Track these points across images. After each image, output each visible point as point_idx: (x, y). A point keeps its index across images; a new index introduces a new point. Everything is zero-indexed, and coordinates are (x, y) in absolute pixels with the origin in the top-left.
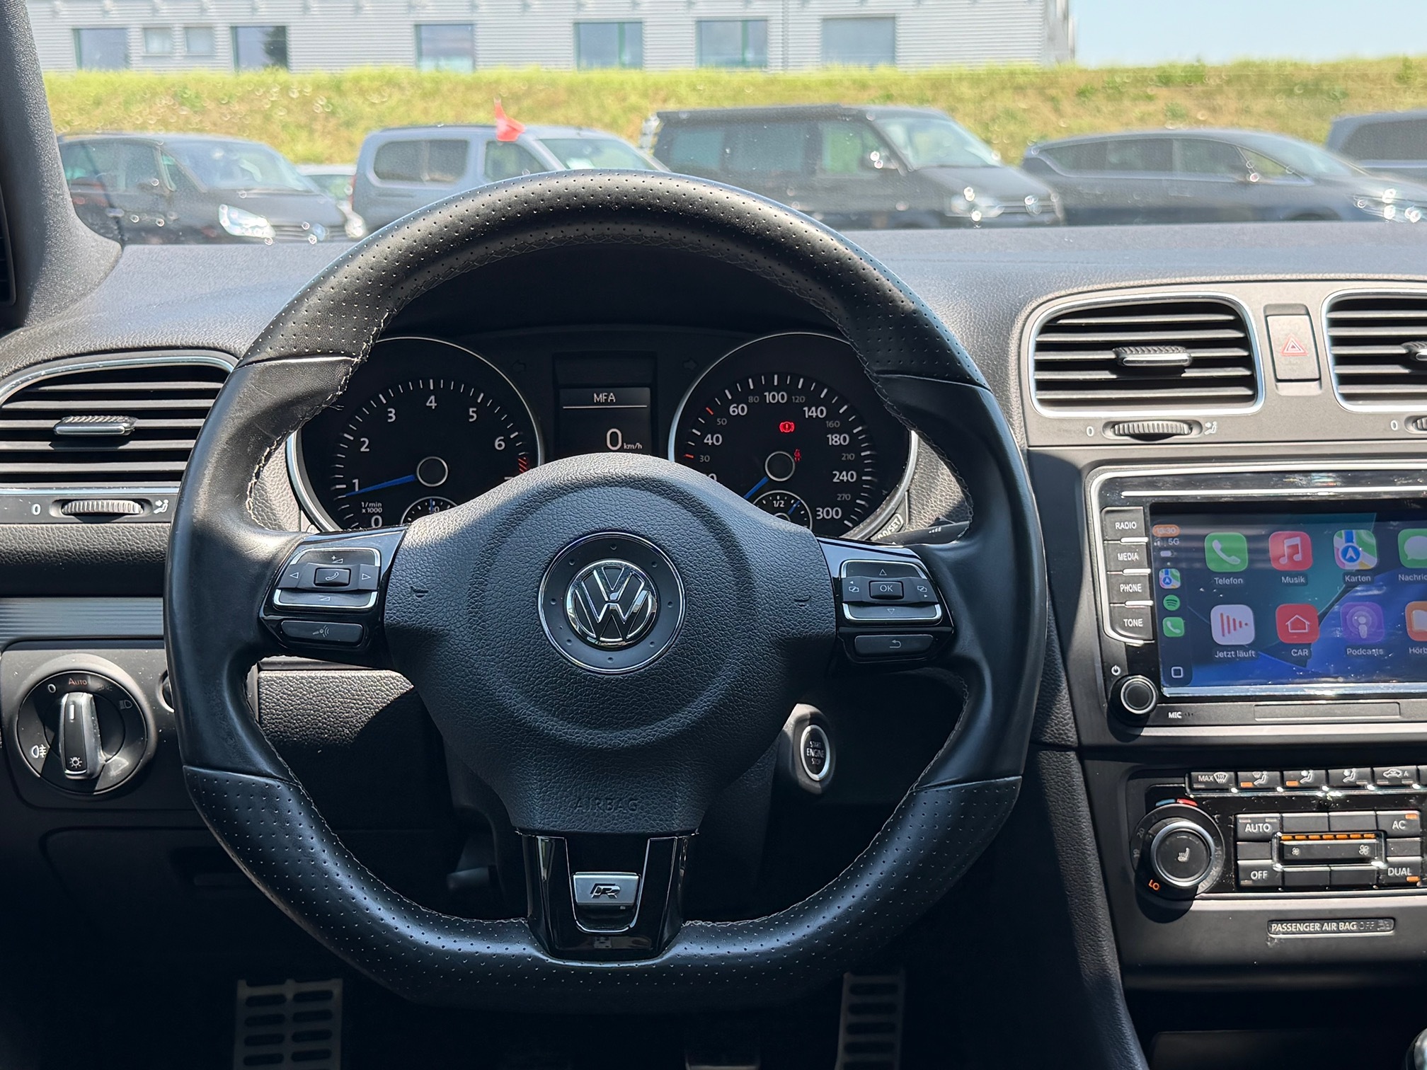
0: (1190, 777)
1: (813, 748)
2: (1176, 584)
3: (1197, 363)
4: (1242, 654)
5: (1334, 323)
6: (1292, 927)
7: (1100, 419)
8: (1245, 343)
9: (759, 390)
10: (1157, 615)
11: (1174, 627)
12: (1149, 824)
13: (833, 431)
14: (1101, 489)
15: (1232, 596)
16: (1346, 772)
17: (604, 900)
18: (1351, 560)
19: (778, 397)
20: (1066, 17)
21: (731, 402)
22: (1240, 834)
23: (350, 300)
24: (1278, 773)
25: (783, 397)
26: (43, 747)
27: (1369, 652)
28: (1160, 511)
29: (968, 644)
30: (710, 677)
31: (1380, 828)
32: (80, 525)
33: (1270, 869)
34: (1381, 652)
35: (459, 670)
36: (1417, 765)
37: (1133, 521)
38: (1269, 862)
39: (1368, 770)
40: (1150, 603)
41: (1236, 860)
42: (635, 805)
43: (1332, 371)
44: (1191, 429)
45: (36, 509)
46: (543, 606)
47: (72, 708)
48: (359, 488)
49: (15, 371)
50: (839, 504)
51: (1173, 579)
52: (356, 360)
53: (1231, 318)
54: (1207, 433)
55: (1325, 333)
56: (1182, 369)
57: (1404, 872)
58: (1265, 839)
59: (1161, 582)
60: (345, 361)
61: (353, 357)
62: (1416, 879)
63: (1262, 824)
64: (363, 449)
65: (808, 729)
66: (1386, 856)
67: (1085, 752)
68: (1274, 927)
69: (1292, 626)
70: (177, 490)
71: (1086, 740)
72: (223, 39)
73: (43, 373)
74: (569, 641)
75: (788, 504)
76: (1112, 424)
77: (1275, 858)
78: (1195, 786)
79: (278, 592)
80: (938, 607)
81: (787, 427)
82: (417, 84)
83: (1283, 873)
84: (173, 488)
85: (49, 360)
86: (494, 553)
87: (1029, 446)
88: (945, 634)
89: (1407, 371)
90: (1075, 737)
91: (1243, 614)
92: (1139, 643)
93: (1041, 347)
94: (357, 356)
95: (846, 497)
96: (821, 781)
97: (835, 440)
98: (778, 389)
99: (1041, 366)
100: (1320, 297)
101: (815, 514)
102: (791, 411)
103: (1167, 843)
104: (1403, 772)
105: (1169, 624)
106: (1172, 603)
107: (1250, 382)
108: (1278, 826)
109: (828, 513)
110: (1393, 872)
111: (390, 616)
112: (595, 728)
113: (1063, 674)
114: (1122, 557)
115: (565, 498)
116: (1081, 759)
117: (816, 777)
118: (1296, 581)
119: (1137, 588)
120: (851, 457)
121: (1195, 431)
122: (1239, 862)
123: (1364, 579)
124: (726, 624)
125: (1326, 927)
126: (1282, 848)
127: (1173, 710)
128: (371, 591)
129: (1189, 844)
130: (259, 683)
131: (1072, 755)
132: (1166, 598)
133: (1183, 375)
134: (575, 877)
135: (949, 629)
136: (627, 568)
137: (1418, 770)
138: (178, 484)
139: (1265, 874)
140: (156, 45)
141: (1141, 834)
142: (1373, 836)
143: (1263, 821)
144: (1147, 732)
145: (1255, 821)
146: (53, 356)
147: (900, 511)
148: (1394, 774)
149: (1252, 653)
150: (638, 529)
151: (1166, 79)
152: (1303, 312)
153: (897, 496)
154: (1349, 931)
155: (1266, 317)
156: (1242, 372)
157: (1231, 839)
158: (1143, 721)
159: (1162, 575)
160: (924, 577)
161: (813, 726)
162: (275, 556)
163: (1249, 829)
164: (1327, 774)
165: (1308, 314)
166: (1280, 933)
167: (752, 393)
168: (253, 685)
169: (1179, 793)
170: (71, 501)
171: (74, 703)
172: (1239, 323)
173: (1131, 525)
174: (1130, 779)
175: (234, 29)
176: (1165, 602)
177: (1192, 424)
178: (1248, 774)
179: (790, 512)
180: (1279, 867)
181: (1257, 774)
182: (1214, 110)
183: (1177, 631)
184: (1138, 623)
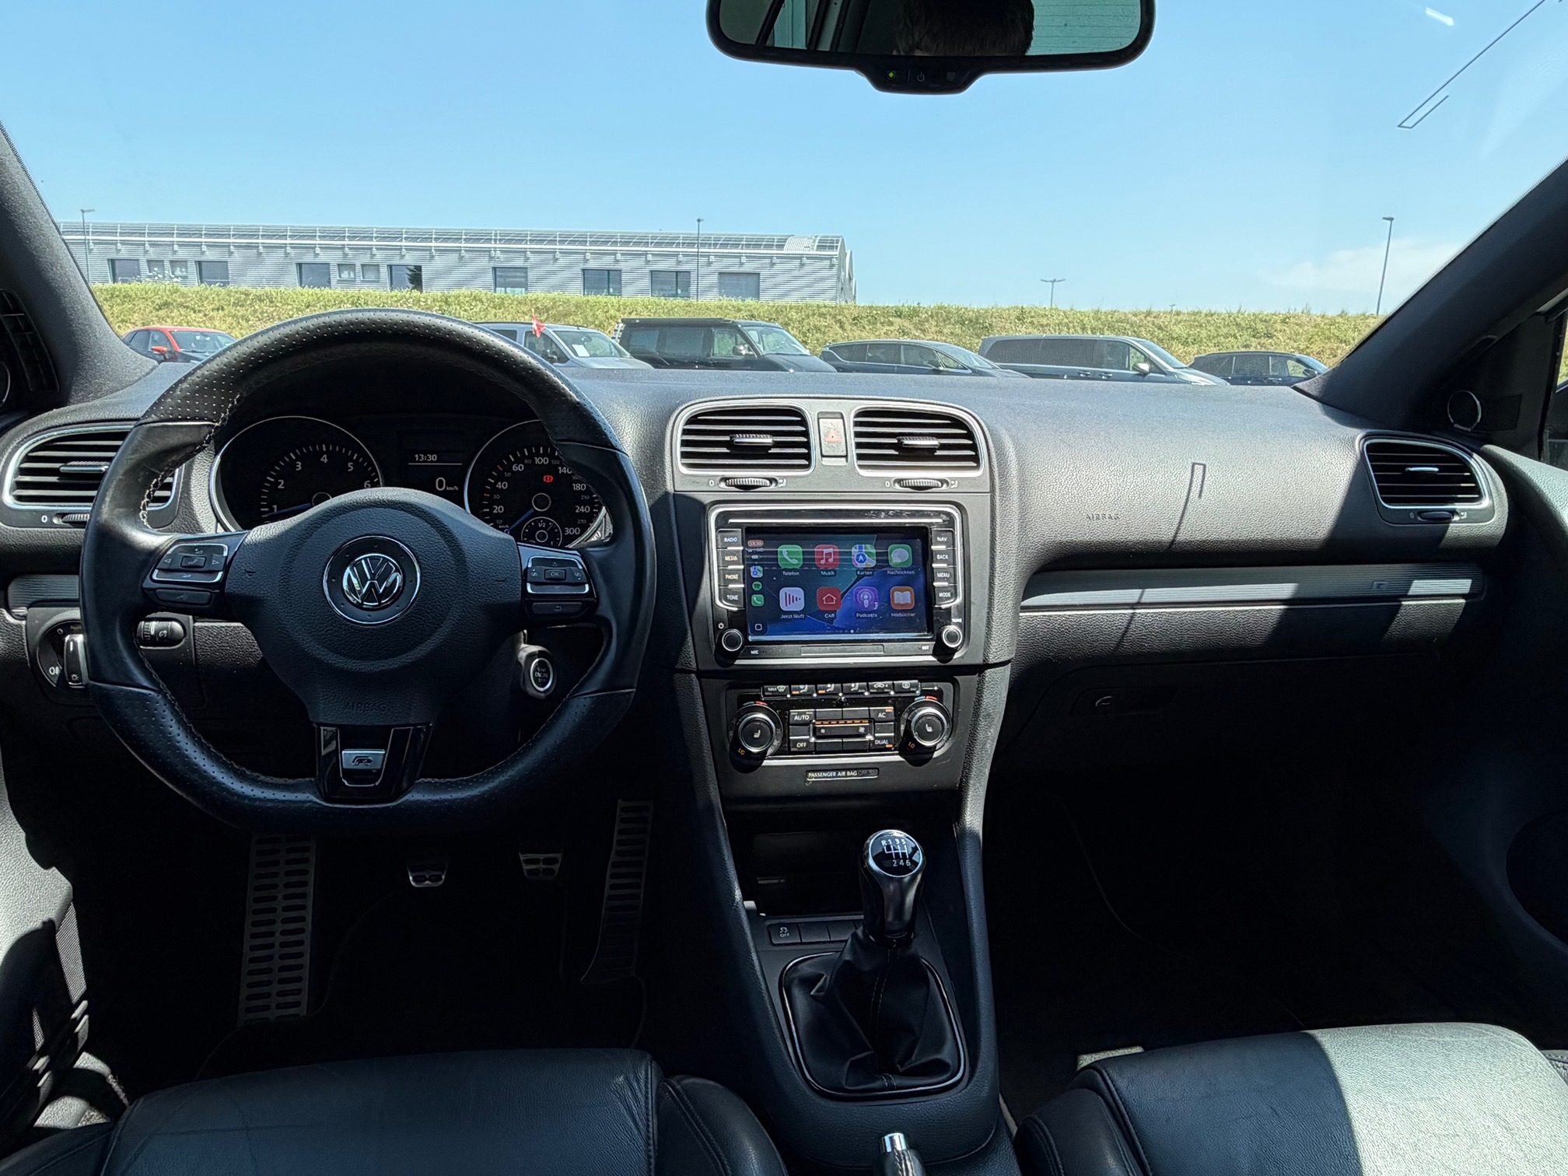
0: (763, 689)
1: (540, 672)
2: (760, 575)
3: (777, 445)
4: (796, 616)
5: (857, 424)
6: (820, 774)
7: (718, 476)
8: (806, 434)
9: (531, 456)
10: (748, 593)
11: (758, 600)
12: (740, 716)
13: (577, 482)
14: (717, 518)
15: (792, 582)
16: (853, 685)
17: (362, 766)
18: (861, 562)
19: (543, 460)
20: (850, 279)
21: (513, 463)
22: (791, 721)
23: (211, 385)
24: (814, 686)
25: (546, 461)
26: (57, 668)
27: (869, 616)
28: (751, 532)
29: (605, 609)
30: (436, 628)
31: (872, 717)
32: (72, 530)
33: (807, 741)
34: (876, 615)
35: (273, 622)
36: (893, 680)
37: (734, 539)
38: (808, 737)
39: (865, 683)
40: (743, 586)
41: (789, 736)
42: (384, 708)
43: (853, 452)
44: (771, 483)
45: (45, 519)
46: (327, 582)
47: (72, 643)
48: (277, 510)
49: (37, 432)
50: (578, 526)
51: (757, 572)
52: (216, 424)
53: (799, 419)
54: (780, 486)
55: (852, 429)
56: (770, 448)
57: (884, 742)
58: (806, 724)
59: (752, 574)
60: (208, 426)
61: (214, 422)
62: (891, 746)
63: (806, 714)
64: (280, 487)
65: (537, 660)
66: (875, 733)
67: (700, 674)
68: (810, 774)
69: (826, 600)
70: (90, 508)
71: (701, 668)
72: (384, 272)
73: (55, 434)
74: (343, 604)
75: (547, 526)
76: (725, 479)
77: (811, 735)
78: (766, 694)
79: (156, 571)
80: (587, 586)
81: (548, 479)
82: (491, 300)
83: (815, 743)
84: (87, 507)
85: (60, 426)
86: (298, 549)
87: (675, 491)
88: (590, 603)
89: (897, 453)
90: (695, 665)
91: (798, 592)
92: (735, 609)
93: (685, 432)
94: (218, 422)
95: (583, 521)
96: (545, 692)
97: (577, 487)
98: (543, 456)
99: (684, 443)
100: (851, 409)
101: (564, 531)
102: (551, 469)
103: (748, 727)
104: (885, 684)
105: (755, 598)
106: (757, 586)
107: (807, 457)
108: (813, 716)
109: (572, 531)
110: (878, 742)
111: (228, 588)
112: (358, 659)
113: (689, 628)
114: (727, 558)
115: (348, 514)
116: (699, 678)
117: (542, 689)
118: (829, 573)
119: (735, 577)
120: (587, 497)
121: (774, 484)
122: (791, 738)
123: (868, 573)
124: (448, 595)
125: (839, 774)
126: (815, 729)
127: (753, 649)
128: (219, 571)
129: (760, 727)
130: (194, 630)
131: (693, 675)
132: (755, 583)
133: (770, 451)
134: (343, 752)
135: (592, 599)
136: (384, 558)
137: (893, 684)
138: (91, 504)
139: (805, 744)
140: (345, 275)
141: (734, 722)
142: (867, 721)
143: (804, 713)
144: (738, 662)
145: (800, 714)
146: (63, 423)
147: (599, 529)
148: (880, 686)
149: (802, 616)
150: (392, 535)
151: (899, 314)
152: (840, 416)
153: (598, 520)
154: (853, 775)
155: (818, 419)
156: (804, 451)
157: (784, 723)
158: (736, 656)
159: (752, 569)
160: (580, 567)
161: (540, 659)
162: (157, 548)
163: (796, 718)
164: (842, 686)
165: (842, 418)
166: (813, 777)
167: (528, 458)
168: (190, 632)
169: (757, 698)
170: (67, 514)
171: (73, 640)
172: (803, 422)
173: (735, 540)
174: (728, 689)
175: (390, 267)
176: (753, 586)
177: (772, 480)
178: (797, 686)
179: (548, 530)
180: (813, 740)
181: (801, 687)
182: (924, 331)
183: (760, 603)
184: (736, 598)
